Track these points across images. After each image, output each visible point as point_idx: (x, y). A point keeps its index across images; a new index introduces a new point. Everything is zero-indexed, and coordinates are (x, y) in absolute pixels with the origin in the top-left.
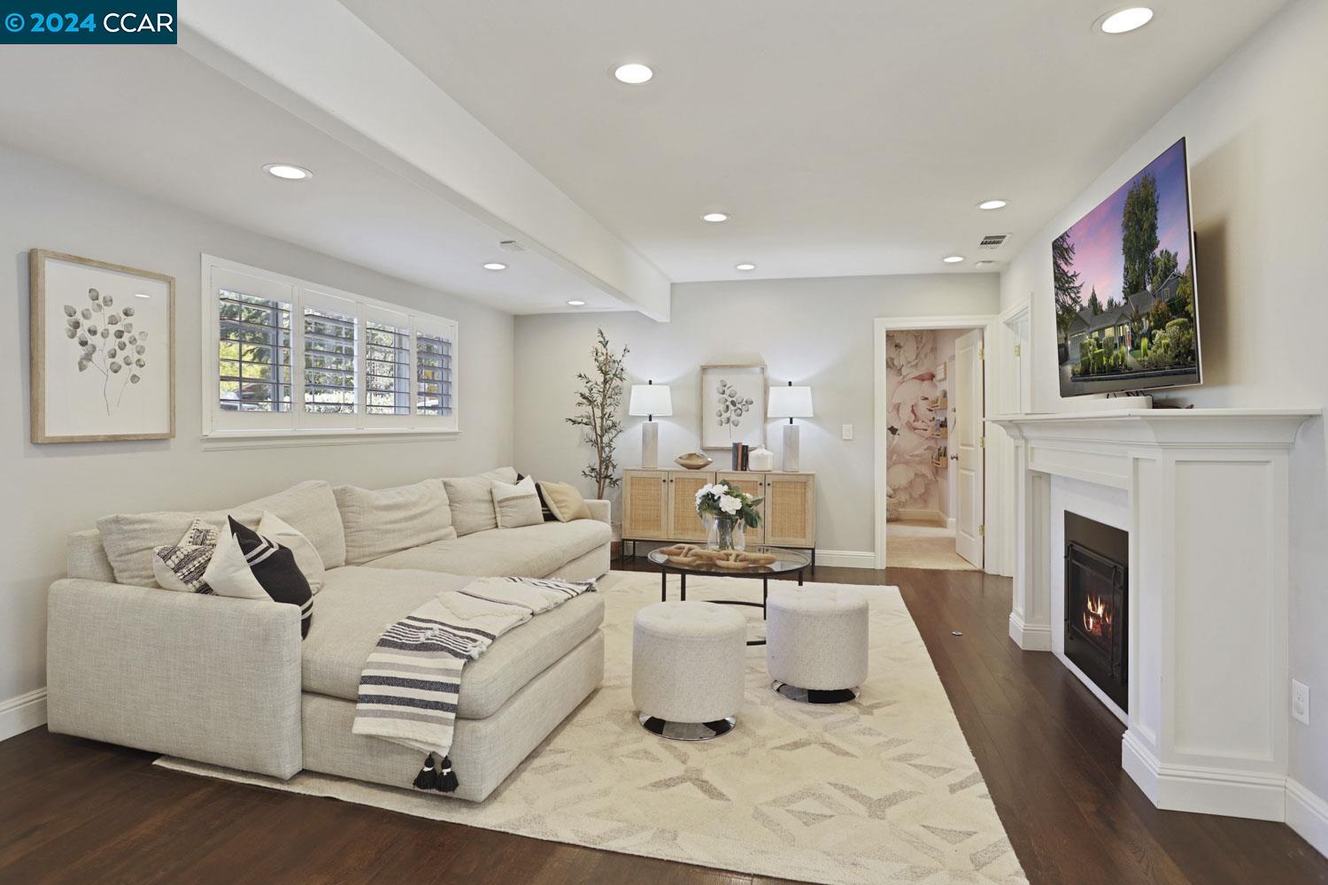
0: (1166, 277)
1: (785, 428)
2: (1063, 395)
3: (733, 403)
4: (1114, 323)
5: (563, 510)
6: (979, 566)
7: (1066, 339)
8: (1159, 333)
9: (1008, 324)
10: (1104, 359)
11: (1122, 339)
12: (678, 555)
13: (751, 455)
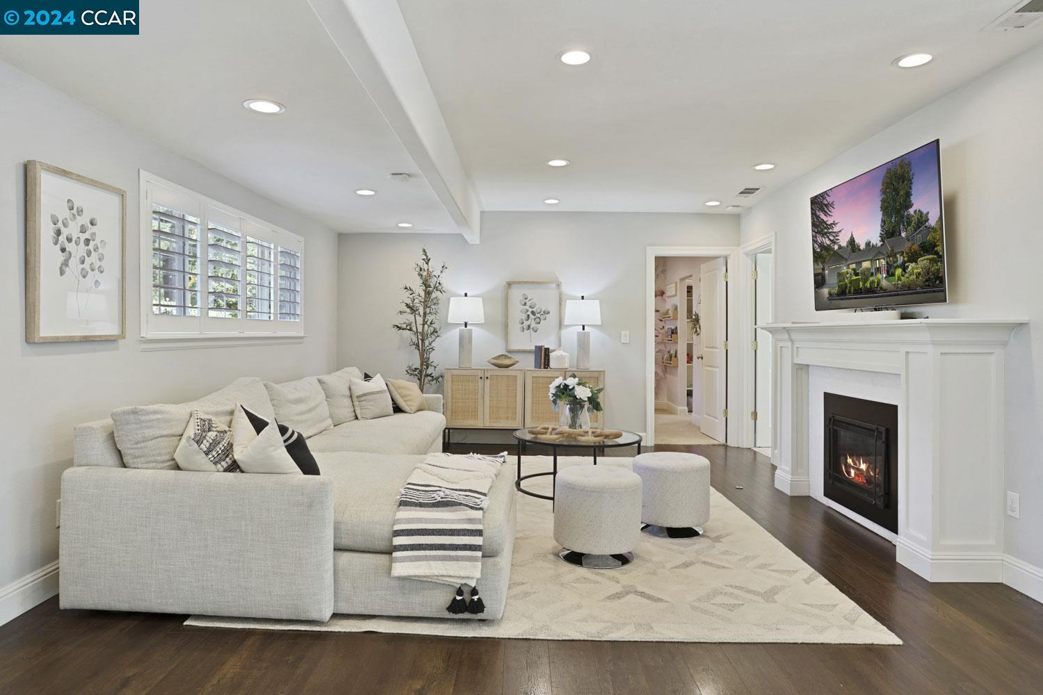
0: (919, 227)
1: (579, 333)
2: (817, 309)
3: (533, 313)
4: (871, 258)
5: (409, 403)
6: (722, 441)
7: (823, 269)
8: (911, 266)
9: (747, 254)
10: (861, 283)
11: (878, 270)
12: (546, 433)
13: (552, 355)
